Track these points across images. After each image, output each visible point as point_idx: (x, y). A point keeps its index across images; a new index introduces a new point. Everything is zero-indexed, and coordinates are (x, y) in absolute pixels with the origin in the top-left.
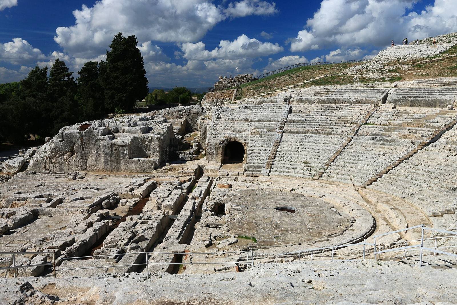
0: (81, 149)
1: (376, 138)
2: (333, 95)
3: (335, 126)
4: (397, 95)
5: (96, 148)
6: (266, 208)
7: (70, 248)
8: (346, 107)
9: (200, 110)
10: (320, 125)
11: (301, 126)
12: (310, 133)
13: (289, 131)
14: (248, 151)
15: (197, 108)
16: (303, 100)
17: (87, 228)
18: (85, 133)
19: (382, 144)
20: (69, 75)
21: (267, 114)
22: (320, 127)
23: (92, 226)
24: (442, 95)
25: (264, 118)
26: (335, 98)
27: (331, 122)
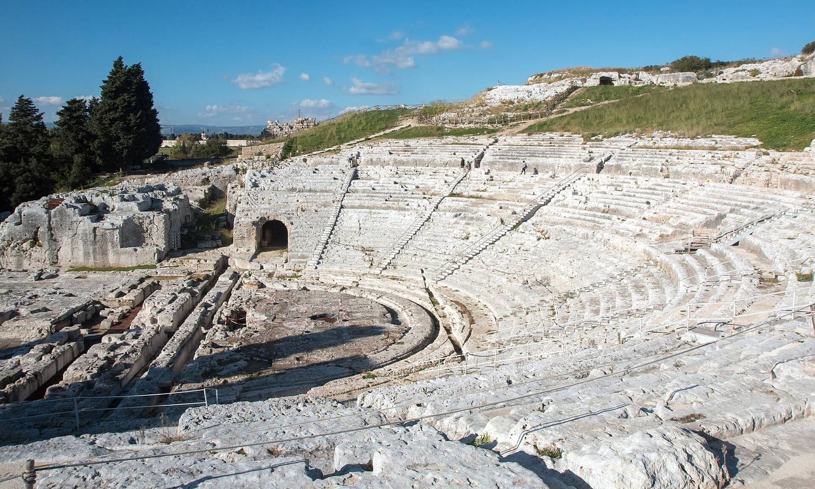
0: (48, 235)
1: (460, 214)
2: (413, 154)
3: (410, 198)
4: (493, 155)
5: (71, 233)
6: (297, 317)
7: (12, 385)
8: (429, 171)
9: (233, 173)
10: (391, 197)
11: (366, 198)
12: (378, 208)
13: (349, 205)
14: (293, 233)
15: (228, 169)
16: (374, 160)
17: (42, 355)
18: (55, 212)
19: (467, 224)
20: (39, 117)
21: (322, 181)
22: (391, 199)
23: (50, 352)
24: (546, 157)
25: (319, 187)
26: (416, 158)
27: (406, 192)
